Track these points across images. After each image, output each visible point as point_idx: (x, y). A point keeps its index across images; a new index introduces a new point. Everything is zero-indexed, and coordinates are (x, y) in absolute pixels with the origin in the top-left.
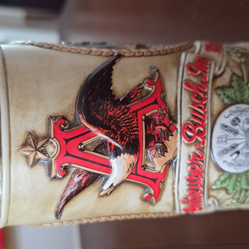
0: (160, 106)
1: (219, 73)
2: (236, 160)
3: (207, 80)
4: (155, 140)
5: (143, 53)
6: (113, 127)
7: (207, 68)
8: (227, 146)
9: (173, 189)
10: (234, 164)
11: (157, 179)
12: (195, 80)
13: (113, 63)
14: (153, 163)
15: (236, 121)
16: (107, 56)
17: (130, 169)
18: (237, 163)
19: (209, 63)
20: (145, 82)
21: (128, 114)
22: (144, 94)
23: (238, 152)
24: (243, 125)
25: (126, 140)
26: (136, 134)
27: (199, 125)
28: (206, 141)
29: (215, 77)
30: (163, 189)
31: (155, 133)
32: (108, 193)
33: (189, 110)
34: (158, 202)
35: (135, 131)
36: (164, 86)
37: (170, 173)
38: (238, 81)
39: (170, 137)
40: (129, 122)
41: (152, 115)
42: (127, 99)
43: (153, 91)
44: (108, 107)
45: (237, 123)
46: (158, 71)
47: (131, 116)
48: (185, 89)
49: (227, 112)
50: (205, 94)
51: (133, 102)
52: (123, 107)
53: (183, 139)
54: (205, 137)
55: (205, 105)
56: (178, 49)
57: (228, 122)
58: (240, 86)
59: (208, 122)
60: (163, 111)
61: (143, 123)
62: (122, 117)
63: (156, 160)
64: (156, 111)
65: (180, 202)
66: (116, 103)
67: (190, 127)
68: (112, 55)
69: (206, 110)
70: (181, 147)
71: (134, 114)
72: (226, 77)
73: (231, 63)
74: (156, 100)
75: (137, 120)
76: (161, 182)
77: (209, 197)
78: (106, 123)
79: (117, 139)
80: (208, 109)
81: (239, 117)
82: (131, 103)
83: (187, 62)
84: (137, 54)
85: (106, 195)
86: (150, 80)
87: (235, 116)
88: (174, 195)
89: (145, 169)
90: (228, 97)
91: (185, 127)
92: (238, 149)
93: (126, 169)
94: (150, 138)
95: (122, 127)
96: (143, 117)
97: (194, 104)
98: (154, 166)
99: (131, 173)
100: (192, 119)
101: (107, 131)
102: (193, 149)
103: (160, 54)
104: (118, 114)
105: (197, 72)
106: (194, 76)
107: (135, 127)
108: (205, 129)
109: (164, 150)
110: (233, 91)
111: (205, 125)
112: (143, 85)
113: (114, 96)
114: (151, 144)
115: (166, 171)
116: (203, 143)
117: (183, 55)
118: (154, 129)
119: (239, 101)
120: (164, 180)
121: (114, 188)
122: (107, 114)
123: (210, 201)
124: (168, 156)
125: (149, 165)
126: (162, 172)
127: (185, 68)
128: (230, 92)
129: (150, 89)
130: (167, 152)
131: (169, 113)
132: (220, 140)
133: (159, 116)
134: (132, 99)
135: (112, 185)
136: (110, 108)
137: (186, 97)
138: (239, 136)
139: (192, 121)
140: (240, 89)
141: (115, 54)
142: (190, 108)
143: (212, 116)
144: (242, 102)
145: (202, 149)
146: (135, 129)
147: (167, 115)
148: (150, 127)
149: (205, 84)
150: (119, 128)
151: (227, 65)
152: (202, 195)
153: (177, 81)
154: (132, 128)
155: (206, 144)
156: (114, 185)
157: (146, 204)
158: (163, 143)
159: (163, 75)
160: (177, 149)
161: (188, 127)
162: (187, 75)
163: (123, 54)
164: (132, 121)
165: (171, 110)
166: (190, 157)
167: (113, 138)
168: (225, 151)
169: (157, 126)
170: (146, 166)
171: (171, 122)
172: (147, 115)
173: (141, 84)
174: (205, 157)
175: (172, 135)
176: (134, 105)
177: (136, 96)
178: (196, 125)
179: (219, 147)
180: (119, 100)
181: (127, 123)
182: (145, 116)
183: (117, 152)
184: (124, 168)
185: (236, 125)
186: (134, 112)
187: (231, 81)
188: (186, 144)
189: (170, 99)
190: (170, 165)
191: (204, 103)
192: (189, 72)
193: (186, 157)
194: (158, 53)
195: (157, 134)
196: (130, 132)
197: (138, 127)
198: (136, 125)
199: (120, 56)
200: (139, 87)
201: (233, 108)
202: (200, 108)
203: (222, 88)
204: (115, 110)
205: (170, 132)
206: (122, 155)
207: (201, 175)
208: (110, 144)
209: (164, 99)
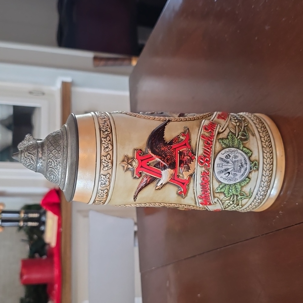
0: (187, 147)
1: (222, 131)
2: (228, 177)
3: (214, 135)
4: (184, 163)
5: (182, 119)
6: (163, 155)
7: (215, 128)
8: (223, 169)
9: (194, 190)
10: (227, 179)
11: (185, 183)
12: (207, 134)
13: (166, 124)
14: (182, 174)
15: (228, 156)
16: (163, 121)
17: (171, 176)
18: (229, 179)
19: (216, 125)
20: (181, 134)
21: (171, 150)
22: (180, 140)
23: (229, 173)
24: (232, 159)
25: (169, 162)
26: (174, 160)
27: (207, 157)
28: (210, 165)
29: (219, 133)
30: (188, 189)
31: (184, 160)
32: (160, 188)
33: (202, 149)
34: (186, 197)
35: (174, 158)
36: (191, 137)
37: (192, 181)
38: (232, 136)
39: (192, 162)
40: (171, 154)
41: (183, 151)
42: (171, 143)
43: (184, 139)
44: (161, 146)
45: (229, 158)
46: (188, 129)
47: (173, 151)
48: (201, 139)
49: (223, 152)
50: (212, 141)
51: (174, 144)
52: (169, 146)
53: (198, 164)
54: (210, 163)
55: (211, 147)
56: (202, 117)
57: (223, 157)
58: (233, 138)
59: (212, 156)
60: (189, 149)
61: (178, 154)
62: (168, 151)
63: (184, 173)
64: (185, 149)
65: (198, 198)
66: (166, 144)
67: (202, 157)
68: (166, 120)
69: (212, 150)
70: (197, 167)
71: (174, 150)
72: (226, 133)
73: (231, 126)
74: (186, 144)
75: (175, 153)
76: (187, 185)
77: (214, 197)
78: (160, 153)
79: (165, 161)
80: (213, 149)
81: (230, 154)
82: (173, 144)
83: (204, 125)
84: (178, 120)
85: (159, 189)
86: (183, 134)
87: (228, 154)
88: (194, 193)
89: (178, 177)
90: (225, 144)
91: (200, 158)
92: (229, 171)
93: (169, 177)
94: (181, 162)
95: (168, 156)
96: (179, 152)
97: (205, 146)
98: (183, 176)
99: (171, 179)
100: (203, 154)
101: (160, 157)
102: (203, 169)
103: (191, 120)
104: (166, 150)
105: (209, 130)
106: (207, 132)
107: (174, 156)
108: (210, 159)
109: (188, 168)
110: (228, 141)
111: (211, 157)
112: (180, 136)
113: (165, 141)
114: (182, 165)
115: (189, 179)
116: (209, 166)
117: (204, 120)
118: (184, 158)
119: (231, 146)
120: (189, 184)
121: (163, 186)
122: (161, 149)
123: (216, 200)
124: (191, 172)
125: (181, 175)
126: (187, 179)
127: (203, 128)
128: (226, 141)
129: (183, 138)
130: (190, 170)
131: (192, 150)
132: (219, 165)
133: (187, 152)
134: (174, 142)
135: (162, 183)
136: (162, 146)
137: (201, 143)
138: (229, 164)
139: (203, 155)
140: (233, 140)
141: (167, 120)
142: (203, 148)
143: (214, 153)
144: (233, 147)
145: (208, 170)
146: (174, 157)
147: (191, 151)
148: (181, 156)
149: (212, 136)
150: (166, 156)
151: (228, 126)
152: (210, 195)
153: (198, 135)
154: (173, 156)
155: (210, 167)
156: (163, 184)
157: (180, 197)
158: (188, 165)
159: (190, 131)
160: (195, 169)
161: (201, 158)
162: (203, 132)
163: (171, 120)
164: (173, 153)
165: (193, 149)
166: (202, 173)
167: (163, 161)
168: (222, 172)
169: (185, 156)
170: (179, 176)
171: (193, 155)
172: (180, 151)
173: (179, 135)
174: (210, 174)
175: (193, 161)
176: (174, 146)
177: (175, 141)
178: (205, 157)
179: (218, 169)
180: (167, 143)
181: (170, 154)
182: (179, 151)
183: (165, 168)
184: (168, 176)
185: (228, 158)
186: (174, 149)
187: (228, 135)
188: (200, 166)
189: (193, 143)
190: (191, 177)
191: (211, 146)
192: (204, 130)
193: (200, 173)
194: (190, 119)
195: (185, 161)
196: (172, 158)
197: (175, 156)
198: (174, 155)
199: (169, 121)
200: (178, 137)
201: (227, 150)
202: (209, 149)
203: (222, 139)
204: (165, 147)
205: (192, 159)
206: (167, 169)
207: (208, 183)
208: (162, 163)
209: (190, 143)
